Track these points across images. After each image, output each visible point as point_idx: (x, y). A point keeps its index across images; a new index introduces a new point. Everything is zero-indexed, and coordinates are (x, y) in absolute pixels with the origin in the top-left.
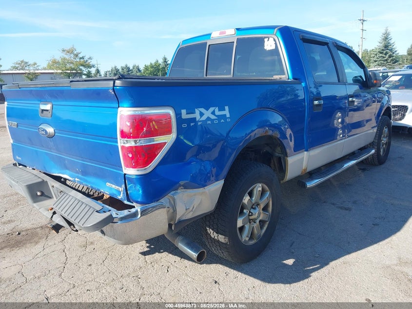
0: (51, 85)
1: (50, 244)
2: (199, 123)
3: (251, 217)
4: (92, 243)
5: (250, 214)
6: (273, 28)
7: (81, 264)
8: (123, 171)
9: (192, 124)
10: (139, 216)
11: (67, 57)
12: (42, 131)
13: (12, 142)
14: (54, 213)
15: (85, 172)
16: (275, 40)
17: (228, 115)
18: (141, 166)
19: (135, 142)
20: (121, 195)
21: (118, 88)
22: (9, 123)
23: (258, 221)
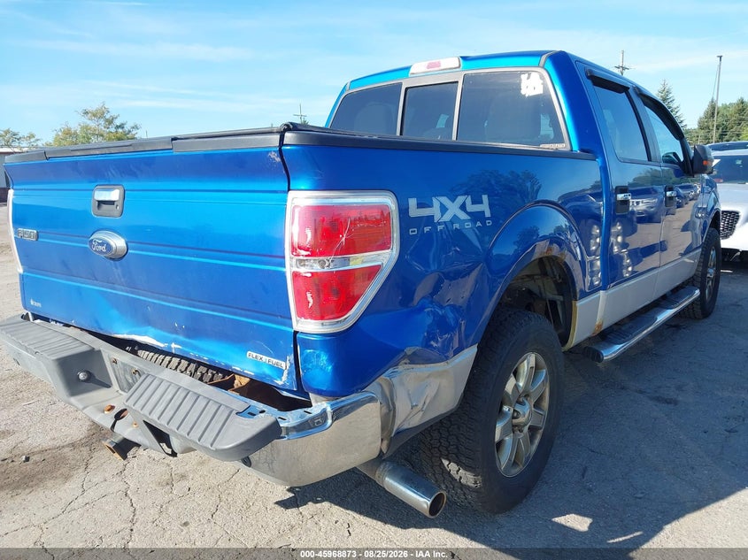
0: (125, 149)
1: (95, 480)
2: (440, 228)
3: (515, 421)
4: (183, 477)
5: (516, 415)
6: (538, 54)
7: (165, 522)
8: (292, 327)
9: (427, 229)
10: (330, 421)
11: (92, 124)
12: (99, 244)
13: (21, 270)
14: (119, 416)
15: (195, 329)
16: (542, 78)
17: (488, 214)
18: (334, 316)
19: (322, 264)
20: (284, 378)
21: (288, 148)
22: (16, 232)
23: (526, 429)
